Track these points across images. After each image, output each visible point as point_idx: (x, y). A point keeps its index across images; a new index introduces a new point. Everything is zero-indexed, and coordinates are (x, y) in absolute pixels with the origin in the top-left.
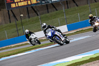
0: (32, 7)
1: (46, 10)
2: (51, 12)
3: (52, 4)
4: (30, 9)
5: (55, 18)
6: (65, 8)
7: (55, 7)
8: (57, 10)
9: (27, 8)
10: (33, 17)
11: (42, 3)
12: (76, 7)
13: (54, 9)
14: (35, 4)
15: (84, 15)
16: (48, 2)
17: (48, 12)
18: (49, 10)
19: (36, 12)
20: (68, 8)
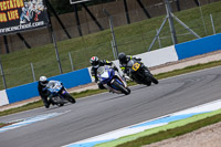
12: (26, 49)
15: (44, 67)
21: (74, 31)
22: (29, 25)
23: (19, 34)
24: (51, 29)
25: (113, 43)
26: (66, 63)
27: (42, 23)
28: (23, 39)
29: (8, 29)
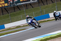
0: (5, 8)
1: (14, 10)
2: (17, 11)
3: (17, 6)
4: (3, 9)
5: (19, 15)
6: (25, 9)
7: (19, 8)
8: (20, 10)
9: (2, 9)
10: (6, 14)
11: (11, 6)
12: (32, 8)
13: (18, 9)
14: (7, 6)
15: (37, 13)
16: (15, 5)
17: (15, 11)
18: (15, 10)
19: (7, 11)
20: (27, 9)
21: (45, 3)
22: (33, 1)
23: (30, 4)
24: (39, 3)
25: (56, 7)
26: (43, 12)
27: (37, 1)
28: (31, 5)
29: (27, 3)
